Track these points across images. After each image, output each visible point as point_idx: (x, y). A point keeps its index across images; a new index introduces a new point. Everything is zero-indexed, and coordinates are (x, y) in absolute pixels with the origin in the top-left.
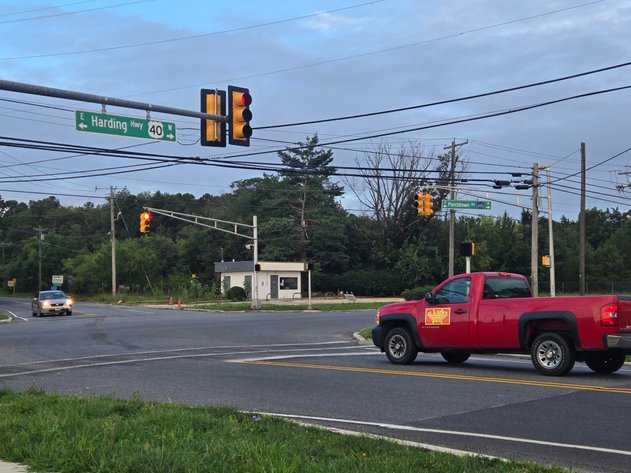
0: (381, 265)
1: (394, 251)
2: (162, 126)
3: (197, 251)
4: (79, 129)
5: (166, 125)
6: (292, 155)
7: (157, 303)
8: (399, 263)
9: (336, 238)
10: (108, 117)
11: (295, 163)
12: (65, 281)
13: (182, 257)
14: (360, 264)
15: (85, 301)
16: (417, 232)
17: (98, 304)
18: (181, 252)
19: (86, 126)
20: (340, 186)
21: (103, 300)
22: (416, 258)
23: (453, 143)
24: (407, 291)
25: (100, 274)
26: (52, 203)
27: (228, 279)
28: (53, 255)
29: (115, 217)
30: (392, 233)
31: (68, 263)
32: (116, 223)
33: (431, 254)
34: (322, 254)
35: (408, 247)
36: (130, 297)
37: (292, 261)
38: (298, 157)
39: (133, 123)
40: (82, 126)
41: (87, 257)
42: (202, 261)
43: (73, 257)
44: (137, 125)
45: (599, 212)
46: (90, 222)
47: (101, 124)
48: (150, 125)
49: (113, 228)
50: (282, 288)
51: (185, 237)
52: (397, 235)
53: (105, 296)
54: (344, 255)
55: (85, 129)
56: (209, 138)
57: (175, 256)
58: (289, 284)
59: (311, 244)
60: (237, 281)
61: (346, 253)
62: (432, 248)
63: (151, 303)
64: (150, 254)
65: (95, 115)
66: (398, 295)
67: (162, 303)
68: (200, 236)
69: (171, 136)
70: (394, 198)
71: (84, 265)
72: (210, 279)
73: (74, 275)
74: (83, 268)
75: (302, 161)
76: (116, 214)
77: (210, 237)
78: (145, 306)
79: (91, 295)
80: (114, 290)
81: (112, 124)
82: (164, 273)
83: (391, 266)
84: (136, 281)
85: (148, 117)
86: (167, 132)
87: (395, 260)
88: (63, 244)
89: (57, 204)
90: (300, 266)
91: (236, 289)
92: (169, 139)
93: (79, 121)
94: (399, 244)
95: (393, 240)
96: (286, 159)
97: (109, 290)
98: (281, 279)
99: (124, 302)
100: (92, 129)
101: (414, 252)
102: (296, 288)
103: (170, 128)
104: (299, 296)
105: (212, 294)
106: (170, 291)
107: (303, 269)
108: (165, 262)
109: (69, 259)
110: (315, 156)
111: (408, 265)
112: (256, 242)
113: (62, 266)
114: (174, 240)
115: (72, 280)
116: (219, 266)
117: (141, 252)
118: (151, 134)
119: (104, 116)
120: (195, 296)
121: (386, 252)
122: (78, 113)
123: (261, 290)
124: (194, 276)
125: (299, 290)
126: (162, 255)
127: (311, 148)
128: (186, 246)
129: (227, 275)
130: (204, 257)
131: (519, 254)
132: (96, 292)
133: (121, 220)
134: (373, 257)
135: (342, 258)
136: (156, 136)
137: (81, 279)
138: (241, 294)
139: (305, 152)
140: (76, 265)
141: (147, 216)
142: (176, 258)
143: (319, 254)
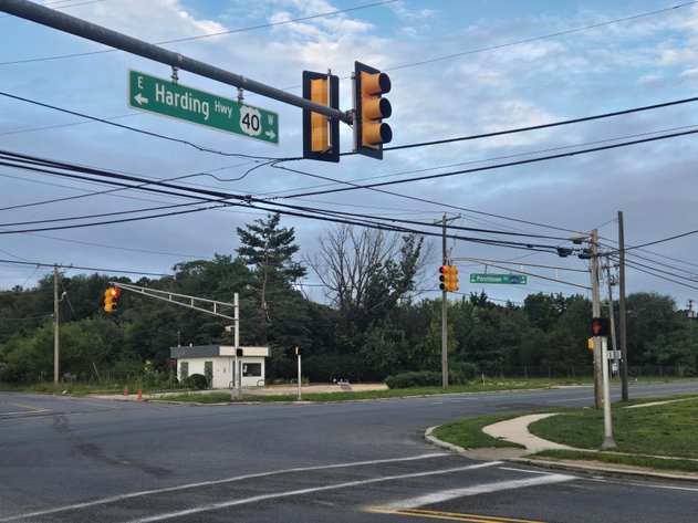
0: (344, 350)
1: (359, 335)
2: (259, 116)
3: (145, 335)
4: (134, 103)
5: (265, 113)
6: (252, 233)
7: (109, 393)
8: (365, 347)
9: (299, 321)
10: (183, 90)
11: (255, 242)
13: (130, 341)
14: (323, 349)
15: (21, 391)
16: (382, 315)
18: (127, 337)
19: (146, 100)
20: (302, 265)
21: (44, 390)
22: (382, 342)
23: (444, 217)
24: (389, 378)
25: (39, 361)
27: (185, 366)
29: (59, 297)
30: (356, 315)
32: (60, 304)
33: (397, 338)
34: (285, 338)
35: (373, 329)
36: (76, 387)
37: (254, 345)
38: (258, 236)
39: (217, 106)
40: (139, 99)
41: (21, 343)
42: (151, 346)
43: (3, 343)
44: (224, 109)
45: (545, 297)
46: (20, 305)
47: (170, 99)
48: (243, 111)
49: (56, 310)
50: (245, 375)
51: (130, 321)
52: (361, 317)
53: (45, 385)
54: (307, 339)
55: (143, 106)
56: (317, 147)
57: (120, 341)
58: (252, 370)
59: (271, 328)
60: (196, 367)
61: (308, 336)
62: (398, 332)
64: (95, 339)
65: (161, 82)
66: (378, 380)
67: (114, 393)
68: (148, 319)
69: (271, 134)
70: (357, 279)
71: (16, 351)
72: (165, 365)
73: (7, 362)
74: (16, 354)
75: (262, 239)
76: (60, 295)
77: (160, 320)
78: (92, 396)
79: (29, 385)
80: (56, 378)
81: (188, 103)
82: (109, 360)
83: (355, 350)
84: (82, 368)
85: (240, 98)
86: (266, 127)
87: (360, 344)
90: (264, 351)
91: (196, 376)
92: (267, 139)
93: (134, 91)
94: (363, 327)
95: (356, 323)
96: (247, 238)
97: (50, 377)
98: (244, 364)
99: (69, 392)
100: (156, 107)
101: (381, 335)
102: (260, 375)
103: (271, 120)
104: (262, 383)
105: (169, 382)
106: (122, 380)
107: (267, 354)
108: (110, 346)
110: (277, 235)
111: (373, 349)
112: (237, 323)
114: (117, 324)
115: (4, 368)
116: (175, 351)
117: (84, 334)
118: (244, 127)
119: (174, 87)
120: (152, 385)
121: (350, 335)
122: (134, 75)
123: (222, 377)
124: (148, 363)
125: (263, 376)
126: (107, 339)
127: (272, 226)
128: (134, 330)
129: (186, 361)
130: (154, 342)
131: (478, 338)
132: (35, 381)
133: (65, 300)
134: (336, 341)
135: (304, 342)
136: (251, 131)
137: (14, 367)
138: (203, 381)
139: (266, 231)
140: (7, 351)
141: (114, 293)
142: (121, 343)
143: (280, 338)
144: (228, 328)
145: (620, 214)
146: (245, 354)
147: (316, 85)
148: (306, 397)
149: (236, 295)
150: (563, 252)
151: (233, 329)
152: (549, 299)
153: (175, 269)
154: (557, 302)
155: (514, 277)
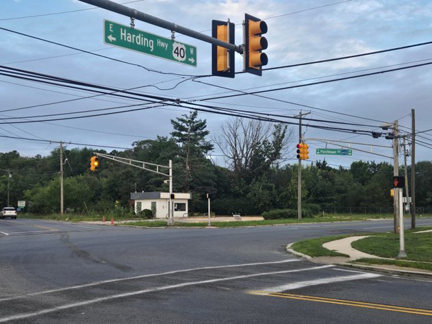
0: (237, 195)
1: (246, 186)
2: (185, 49)
3: (115, 185)
4: (107, 41)
5: (188, 47)
6: (180, 123)
7: (94, 220)
8: (249, 194)
9: (209, 177)
10: (137, 32)
11: (182, 128)
12: (27, 204)
13: (106, 189)
14: (224, 195)
15: (41, 218)
16: (261, 174)
17: (51, 221)
18: (104, 186)
19: (114, 39)
20: (211, 143)
21: (55, 218)
22: (261, 191)
24: (265, 213)
25: (52, 200)
26: (14, 154)
27: (139, 204)
28: (17, 188)
29: (63, 162)
30: (244, 174)
31: (28, 193)
32: (63, 165)
33: (270, 188)
34: (200, 188)
35: (255, 183)
36: (74, 216)
37: (181, 192)
38: (184, 124)
39: (159, 42)
40: (111, 38)
41: (41, 189)
42: (118, 192)
43: (30, 189)
44: (163, 44)
45: (363, 163)
46: (40, 167)
47: (130, 38)
48: (175, 46)
49: (62, 169)
50: (176, 210)
51: (106, 177)
52: (248, 176)
53: (56, 215)
54: (214, 189)
55: (113, 43)
56: (220, 68)
57: (100, 189)
58: (180, 207)
59: (192, 181)
60: (146, 205)
61: (215, 187)
62: (271, 185)
63: (89, 220)
64: (85, 187)
65: (124, 27)
66: (258, 214)
67: (96, 220)
68: (117, 176)
69: (192, 60)
70: (245, 151)
71: (38, 194)
72: (127, 204)
73: (32, 201)
74: (38, 196)
75: (186, 127)
76: (64, 160)
77: (124, 176)
78: (86, 222)
79: (45, 215)
80: (62, 211)
81: (141, 41)
82: (93, 200)
83: (244, 196)
84: (78, 205)
85: (173, 37)
86: (189, 55)
87: (246, 192)
88: (23, 180)
89: (18, 155)
90: (187, 196)
91: (146, 211)
92: (189, 63)
93: (107, 33)
94: (248, 181)
95: (245, 179)
96: (177, 126)
97: (58, 210)
98: (175, 204)
99: (70, 219)
100: (120, 43)
101: (260, 186)
102: (185, 210)
103: (192, 51)
104: (186, 215)
105: (130, 214)
106: (101, 212)
107: (189, 198)
108: (94, 192)
109: (28, 190)
110: (195, 124)
111: (255, 195)
112: (171, 178)
113: (23, 195)
114: (98, 178)
115: (31, 204)
116: (134, 195)
117: (79, 184)
118: (175, 56)
119: (132, 30)
120: (119, 216)
121: (241, 187)
122: (107, 23)
123: (162, 211)
124: (117, 202)
125: (187, 211)
126: (92, 188)
127: (193, 119)
128: (108, 182)
129: (140, 201)
130: (120, 190)
132: (49, 213)
133: (67, 164)
134: (232, 190)
135: (212, 190)
136: (179, 58)
137: (37, 204)
138: (150, 214)
139: (189, 121)
140: (33, 194)
142: (101, 190)
143: (197, 188)
144: (166, 182)
145: (413, 111)
146: (176, 197)
147: (220, 29)
148: (213, 224)
149: (170, 161)
150: (376, 135)
151: (168, 182)
152: (366, 164)
153: (133, 145)
154: (371, 166)
155: (344, 151)
